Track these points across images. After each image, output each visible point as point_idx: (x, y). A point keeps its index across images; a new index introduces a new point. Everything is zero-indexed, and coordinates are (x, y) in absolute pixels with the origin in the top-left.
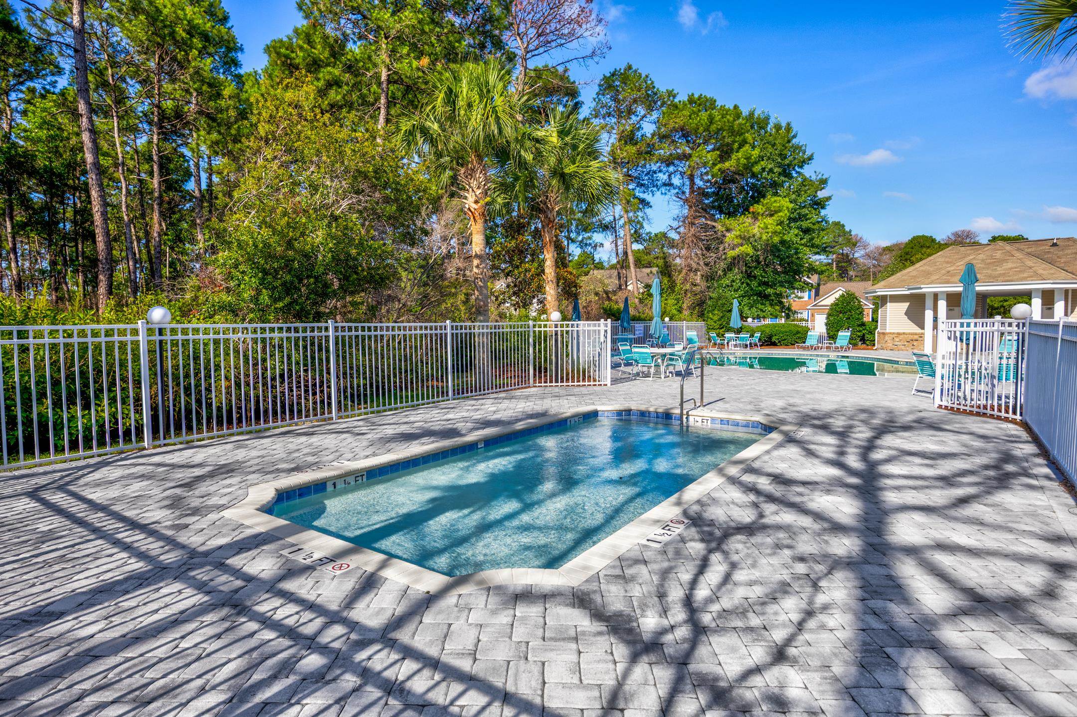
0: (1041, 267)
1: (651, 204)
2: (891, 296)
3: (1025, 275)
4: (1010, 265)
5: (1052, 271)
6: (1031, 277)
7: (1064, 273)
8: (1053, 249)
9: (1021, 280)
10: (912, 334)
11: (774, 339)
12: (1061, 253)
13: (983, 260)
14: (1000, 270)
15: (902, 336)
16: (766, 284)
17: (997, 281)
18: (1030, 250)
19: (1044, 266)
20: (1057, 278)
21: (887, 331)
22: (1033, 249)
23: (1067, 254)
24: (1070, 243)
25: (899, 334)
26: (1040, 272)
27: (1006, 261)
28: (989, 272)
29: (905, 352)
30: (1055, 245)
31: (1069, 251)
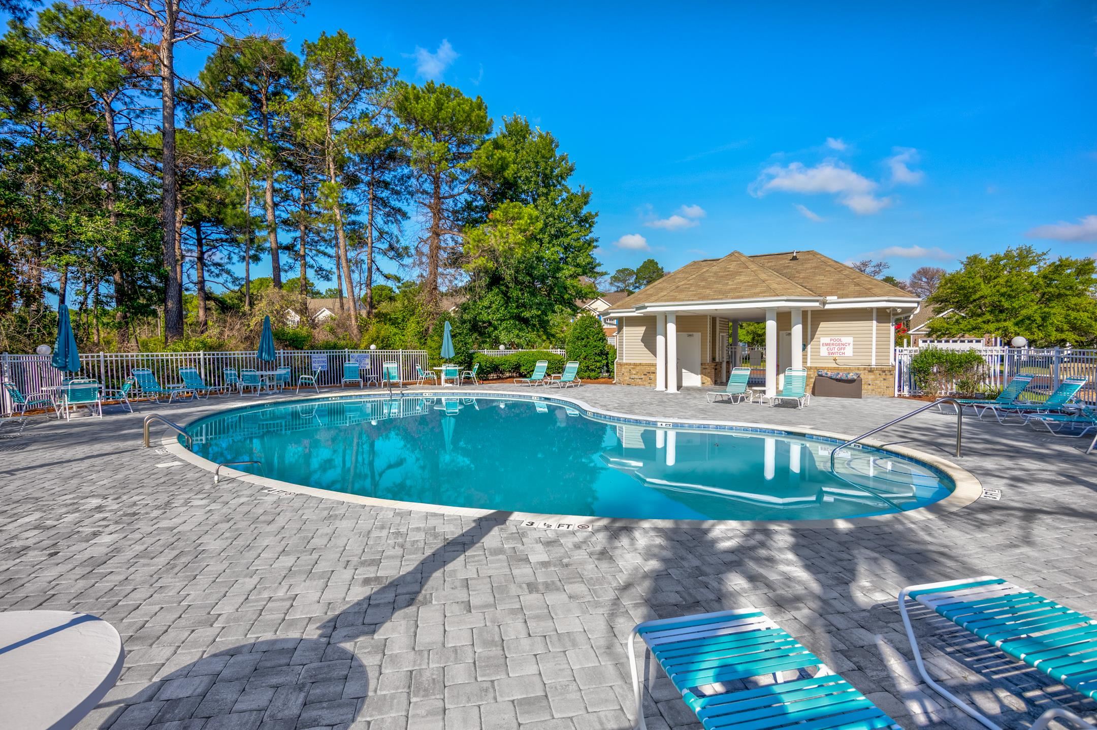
0: (775, 282)
1: (409, 215)
2: (628, 318)
3: (758, 290)
4: (743, 278)
5: (787, 286)
6: (764, 292)
7: (800, 289)
8: (793, 263)
9: (753, 297)
10: (647, 365)
11: (522, 369)
12: (800, 268)
13: (715, 273)
14: (731, 285)
15: (638, 368)
16: (524, 305)
17: (727, 297)
18: (769, 264)
19: (779, 279)
20: (791, 294)
21: (624, 361)
22: (773, 264)
23: (806, 269)
24: (810, 256)
25: (635, 365)
26: (774, 286)
27: (739, 273)
28: (720, 286)
29: (641, 388)
30: (794, 258)
31: (809, 266)
